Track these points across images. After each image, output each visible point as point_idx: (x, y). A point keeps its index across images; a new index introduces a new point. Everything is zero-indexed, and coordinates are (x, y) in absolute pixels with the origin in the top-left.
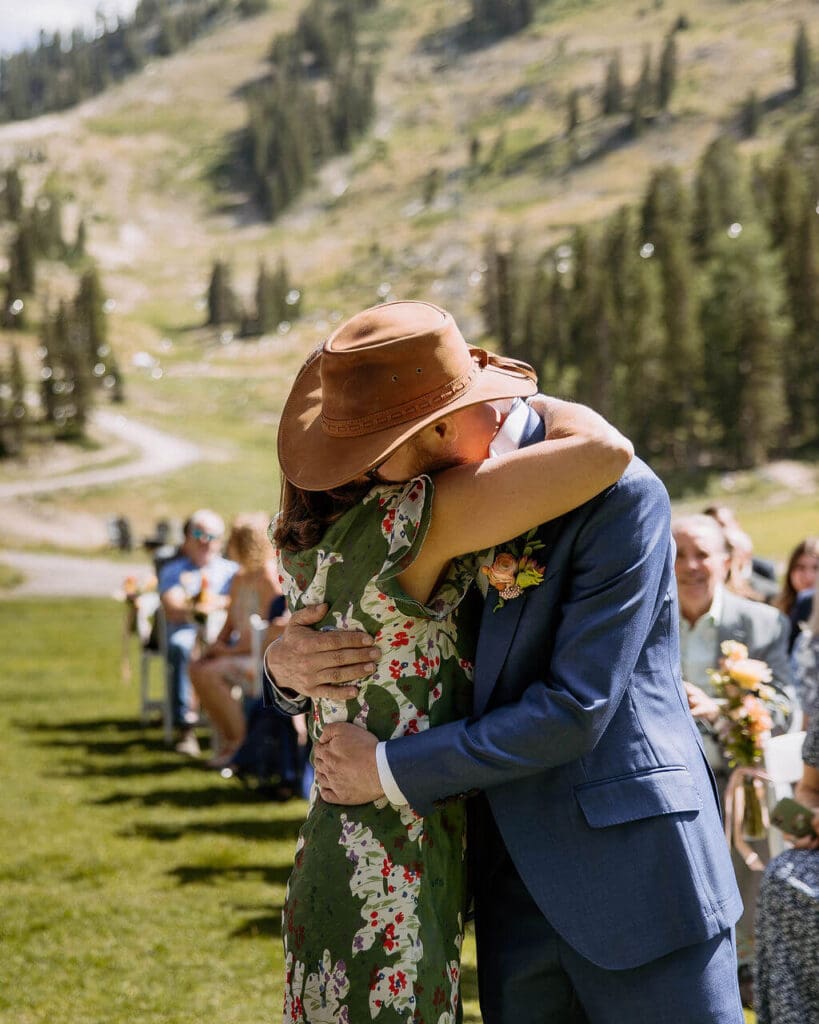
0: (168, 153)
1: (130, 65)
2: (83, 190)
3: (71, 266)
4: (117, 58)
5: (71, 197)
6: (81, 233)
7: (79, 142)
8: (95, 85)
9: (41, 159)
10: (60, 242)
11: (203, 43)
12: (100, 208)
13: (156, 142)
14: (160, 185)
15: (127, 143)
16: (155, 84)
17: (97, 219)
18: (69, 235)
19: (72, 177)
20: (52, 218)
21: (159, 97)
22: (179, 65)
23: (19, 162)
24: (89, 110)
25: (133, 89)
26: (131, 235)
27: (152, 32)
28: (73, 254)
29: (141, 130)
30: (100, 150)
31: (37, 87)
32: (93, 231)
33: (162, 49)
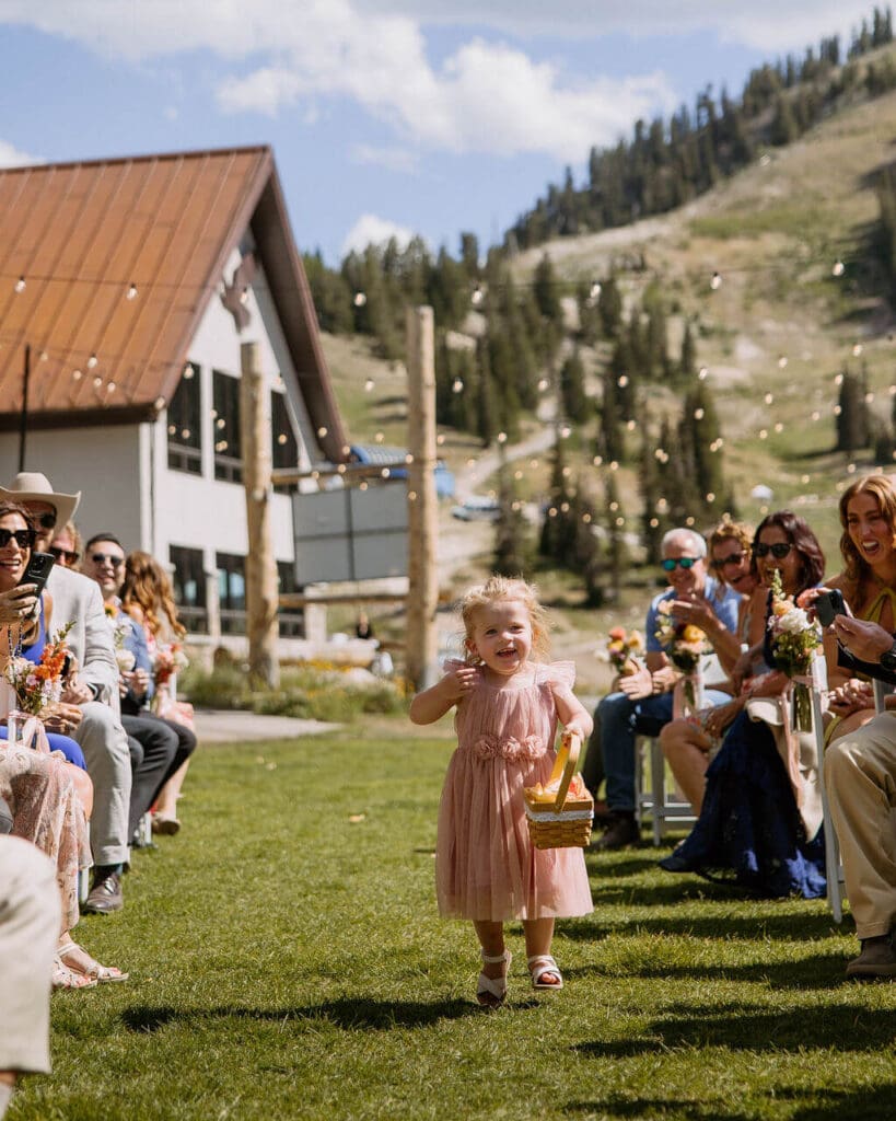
0: (784, 255)
1: (743, 157)
2: (689, 302)
3: (675, 387)
4: (725, 149)
5: (676, 309)
6: (688, 348)
7: (684, 246)
8: (701, 183)
9: (641, 268)
10: (665, 362)
11: (827, 127)
12: (708, 321)
13: (773, 243)
14: (777, 290)
15: (740, 245)
16: (770, 177)
17: (705, 333)
18: (675, 353)
19: (677, 285)
20: (655, 333)
21: (774, 190)
22: (797, 154)
23: (614, 272)
24: (693, 210)
25: (744, 184)
26: (745, 349)
27: (766, 117)
28: (680, 373)
29: (754, 230)
30: (708, 254)
31: (635, 187)
32: (701, 345)
33: (778, 137)
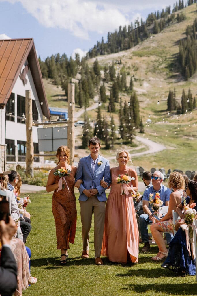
0: (156, 61)
1: (146, 36)
2: (132, 72)
3: (128, 93)
4: (142, 34)
5: (129, 74)
6: (131, 84)
7: (131, 58)
8: (136, 43)
10: (126, 87)
11: (167, 29)
12: (136, 77)
13: (153, 58)
14: (154, 70)
15: (144, 58)
16: (153, 41)
17: (136, 80)
18: (128, 85)
19: (129, 68)
20: (123, 80)
21: (153, 45)
22: (159, 36)
23: (113, 64)
24: (133, 49)
25: (146, 43)
26: (145, 84)
27: (152, 26)
28: (129, 90)
29: (149, 54)
30: (137, 60)
31: (119, 43)
32: (134, 83)
33: (155, 31)
